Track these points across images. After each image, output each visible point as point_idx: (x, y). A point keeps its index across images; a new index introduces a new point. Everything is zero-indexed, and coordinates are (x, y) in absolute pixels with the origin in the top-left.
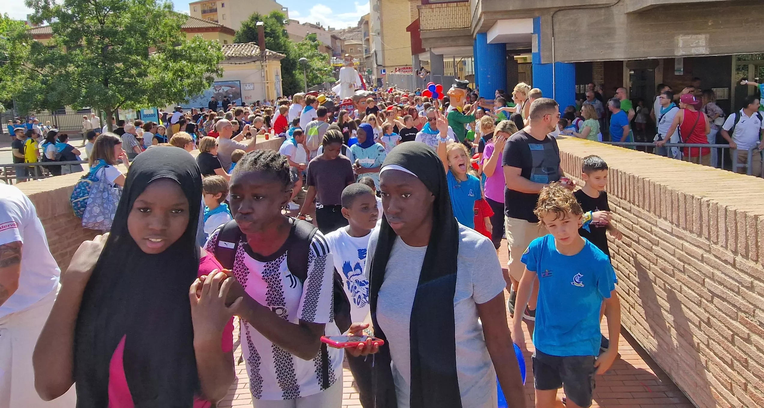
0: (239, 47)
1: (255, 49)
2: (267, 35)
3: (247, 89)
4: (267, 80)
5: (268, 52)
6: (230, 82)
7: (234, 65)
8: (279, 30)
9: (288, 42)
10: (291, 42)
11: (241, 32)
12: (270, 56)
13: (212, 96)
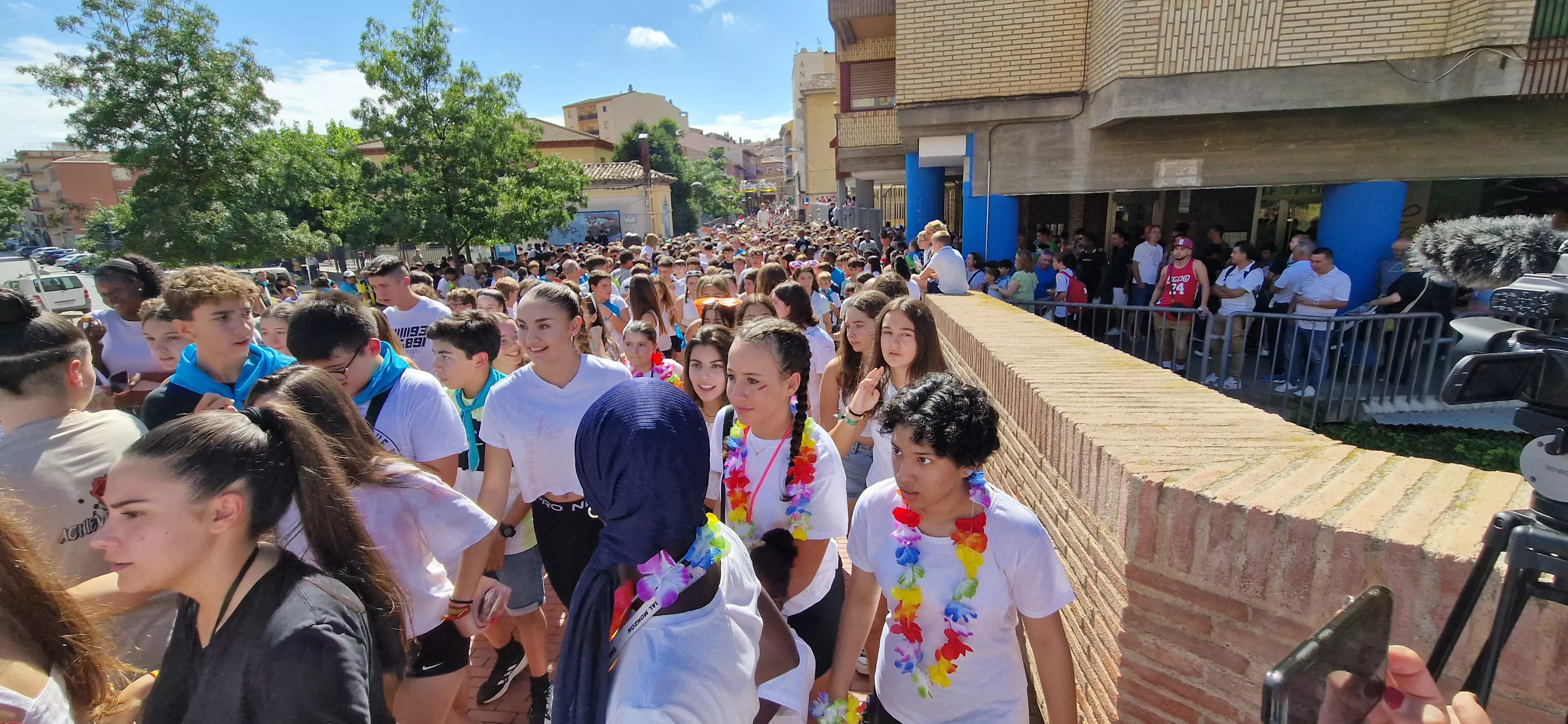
0: (618, 167)
1: (638, 169)
2: (653, 150)
3: (627, 220)
4: (652, 211)
5: (653, 174)
6: (606, 213)
7: (611, 191)
8: (669, 145)
9: (681, 160)
10: (685, 161)
11: (621, 147)
12: (655, 179)
13: (586, 230)
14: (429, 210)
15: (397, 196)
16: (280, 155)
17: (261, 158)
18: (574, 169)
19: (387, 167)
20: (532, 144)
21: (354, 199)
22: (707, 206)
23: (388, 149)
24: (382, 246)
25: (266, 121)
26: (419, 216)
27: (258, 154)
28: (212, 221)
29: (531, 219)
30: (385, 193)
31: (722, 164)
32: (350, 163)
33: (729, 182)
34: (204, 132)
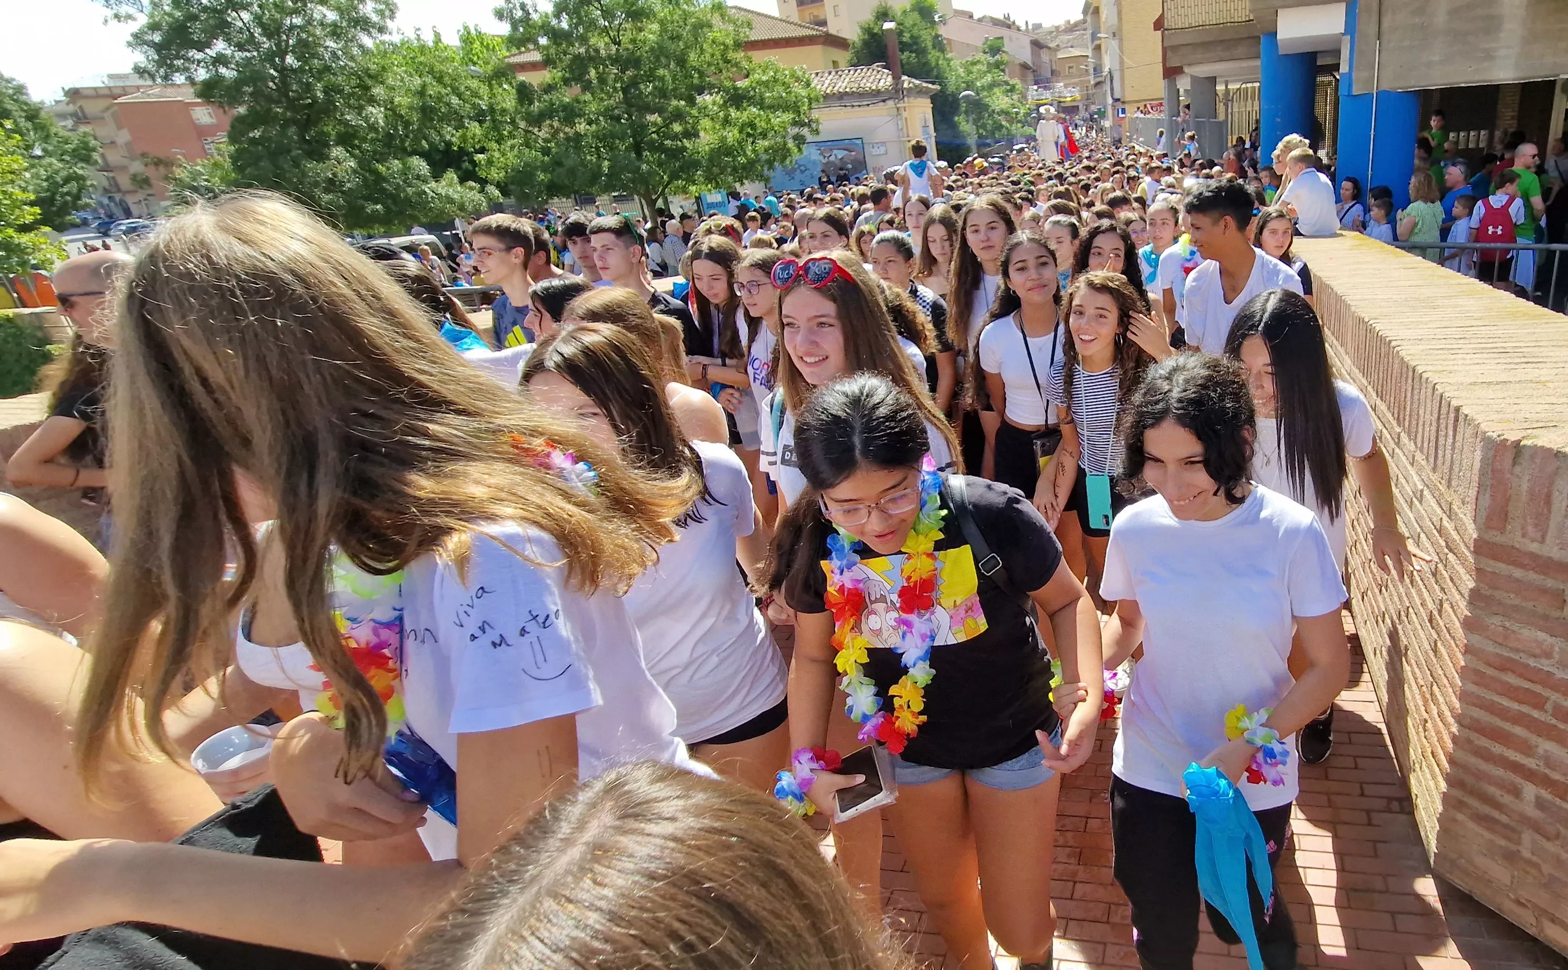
0: (856, 74)
1: (885, 76)
2: (904, 47)
3: (874, 152)
5: (907, 82)
6: (846, 141)
7: (849, 109)
8: (926, 38)
9: (945, 59)
10: (949, 60)
11: (859, 44)
12: (910, 89)
13: (819, 168)
14: (612, 148)
15: (567, 129)
16: (407, 79)
17: (382, 83)
18: (798, 80)
19: (549, 88)
20: (738, 45)
21: (511, 136)
22: (983, 127)
23: (547, 62)
24: (556, 200)
25: (382, 30)
26: (599, 157)
27: (377, 78)
28: (334, 175)
29: (745, 155)
30: (552, 126)
31: (1002, 63)
32: (501, 86)
33: (1012, 89)
34: (306, 49)
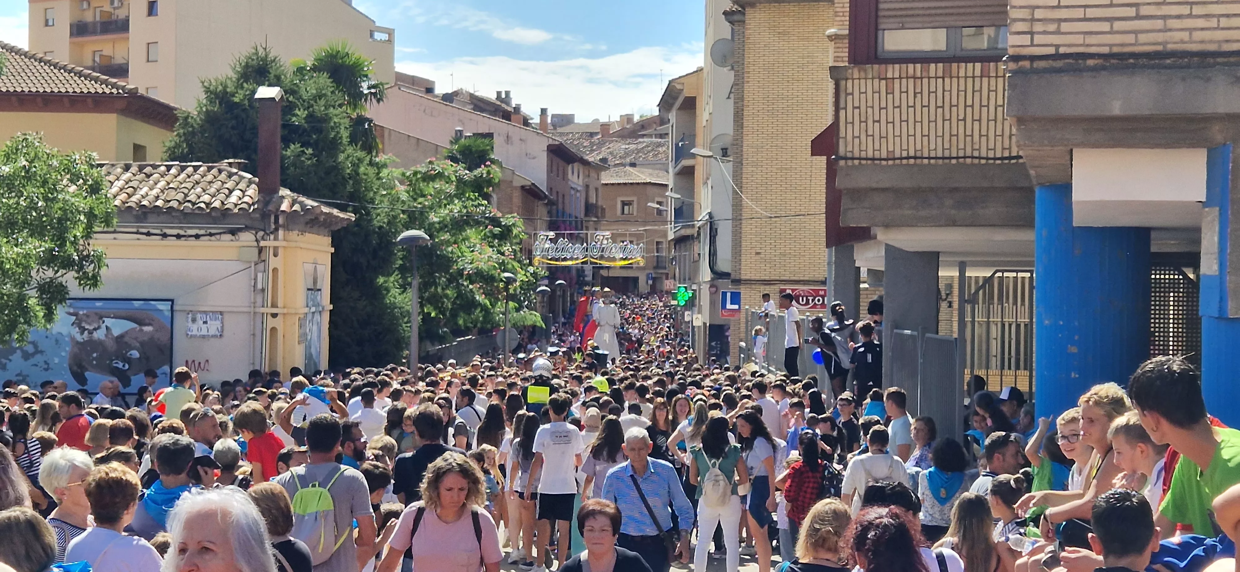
0: (183, 175)
1: (242, 186)
2: (292, 134)
3: (195, 332)
4: (274, 305)
5: (287, 199)
6: (137, 304)
8: (340, 121)
9: (370, 164)
10: (380, 167)
12: (292, 216)
13: (68, 351)
22: (435, 301)
31: (489, 182)
33: (505, 234)
